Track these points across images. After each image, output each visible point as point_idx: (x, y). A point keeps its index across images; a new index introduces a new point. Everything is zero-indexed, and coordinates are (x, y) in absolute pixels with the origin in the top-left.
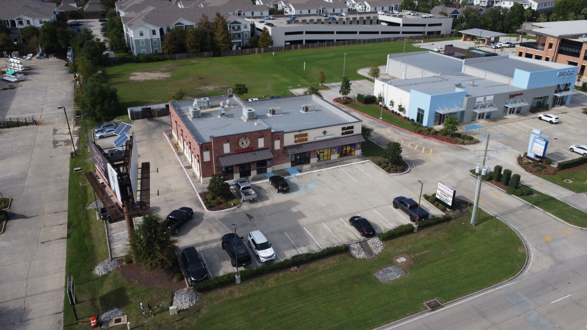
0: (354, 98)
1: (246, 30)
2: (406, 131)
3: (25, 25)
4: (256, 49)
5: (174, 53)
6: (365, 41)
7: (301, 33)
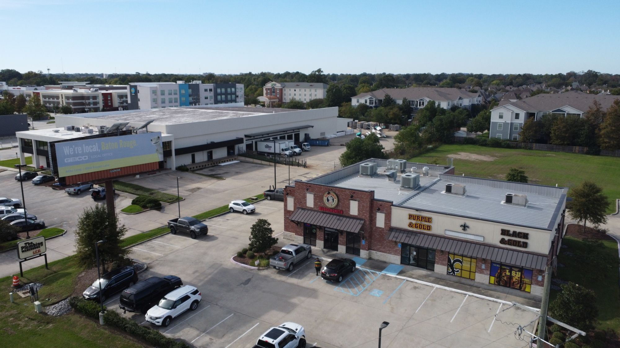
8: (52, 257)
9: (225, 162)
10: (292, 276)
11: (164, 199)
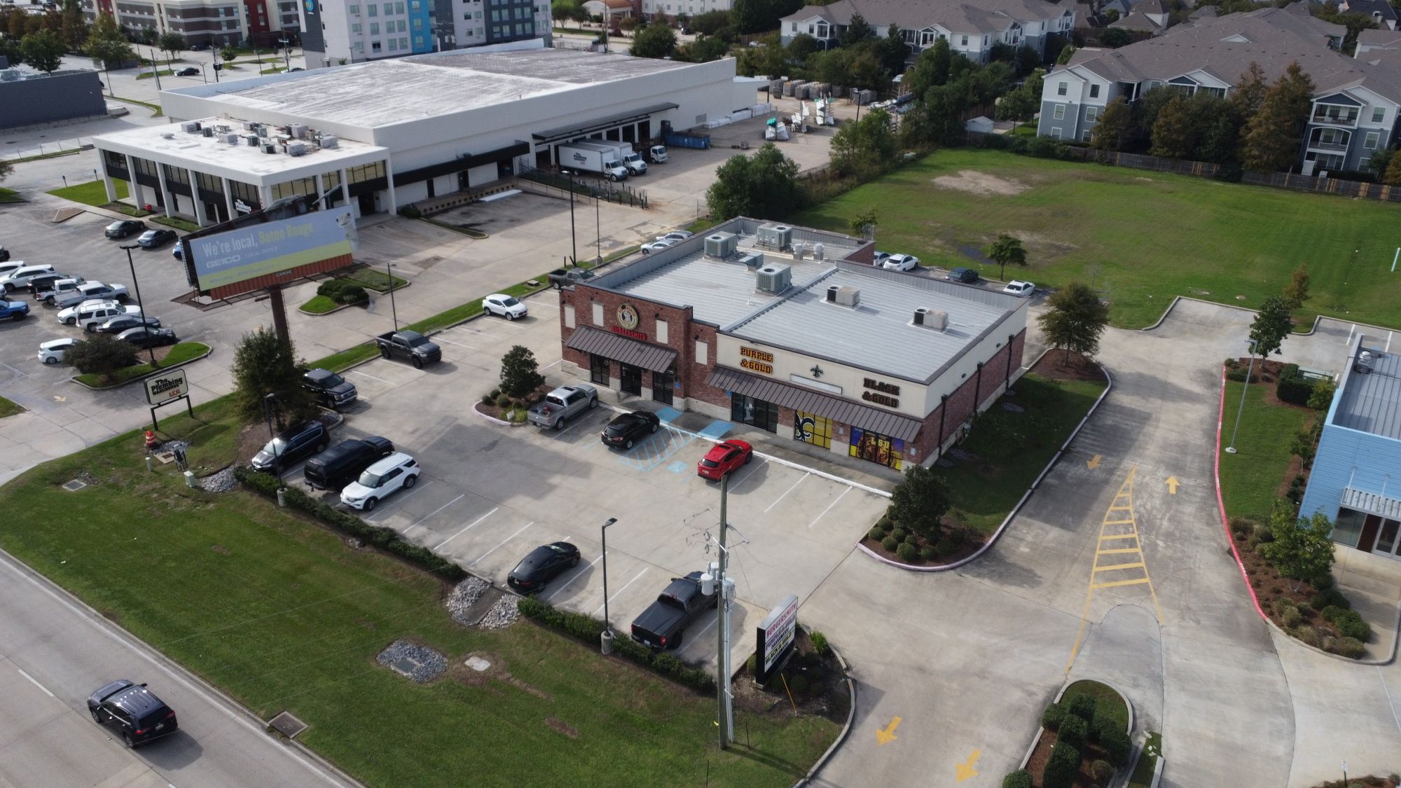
1: (1377, 126)
4: (1364, 186)
5: (1113, 146)
8: (199, 397)
9: (492, 193)
10: (559, 439)
11: (374, 283)
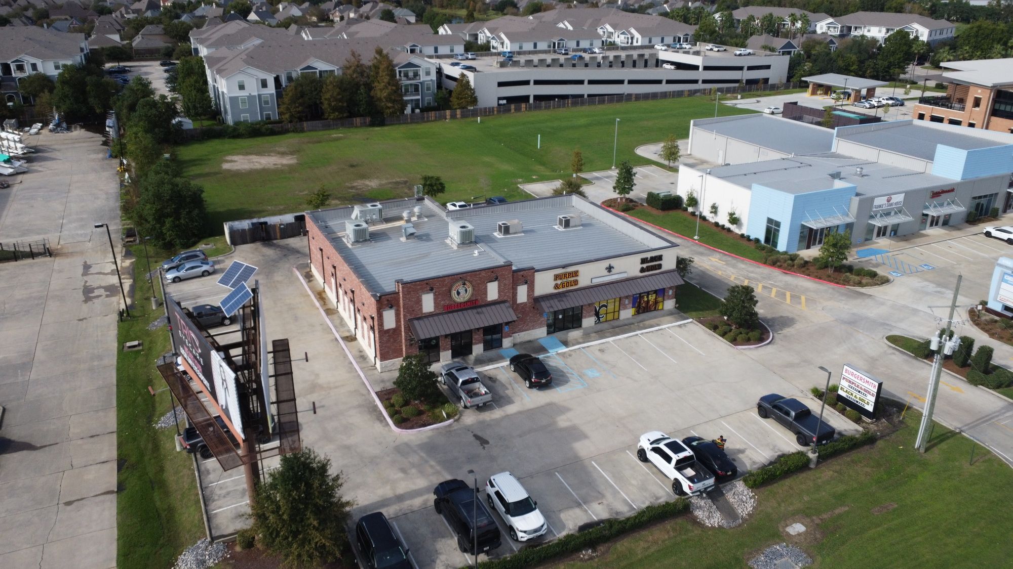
0: (639, 199)
1: (428, 78)
2: (747, 261)
3: (28, 71)
4: (448, 112)
5: (301, 120)
6: (638, 97)
7: (527, 83)
